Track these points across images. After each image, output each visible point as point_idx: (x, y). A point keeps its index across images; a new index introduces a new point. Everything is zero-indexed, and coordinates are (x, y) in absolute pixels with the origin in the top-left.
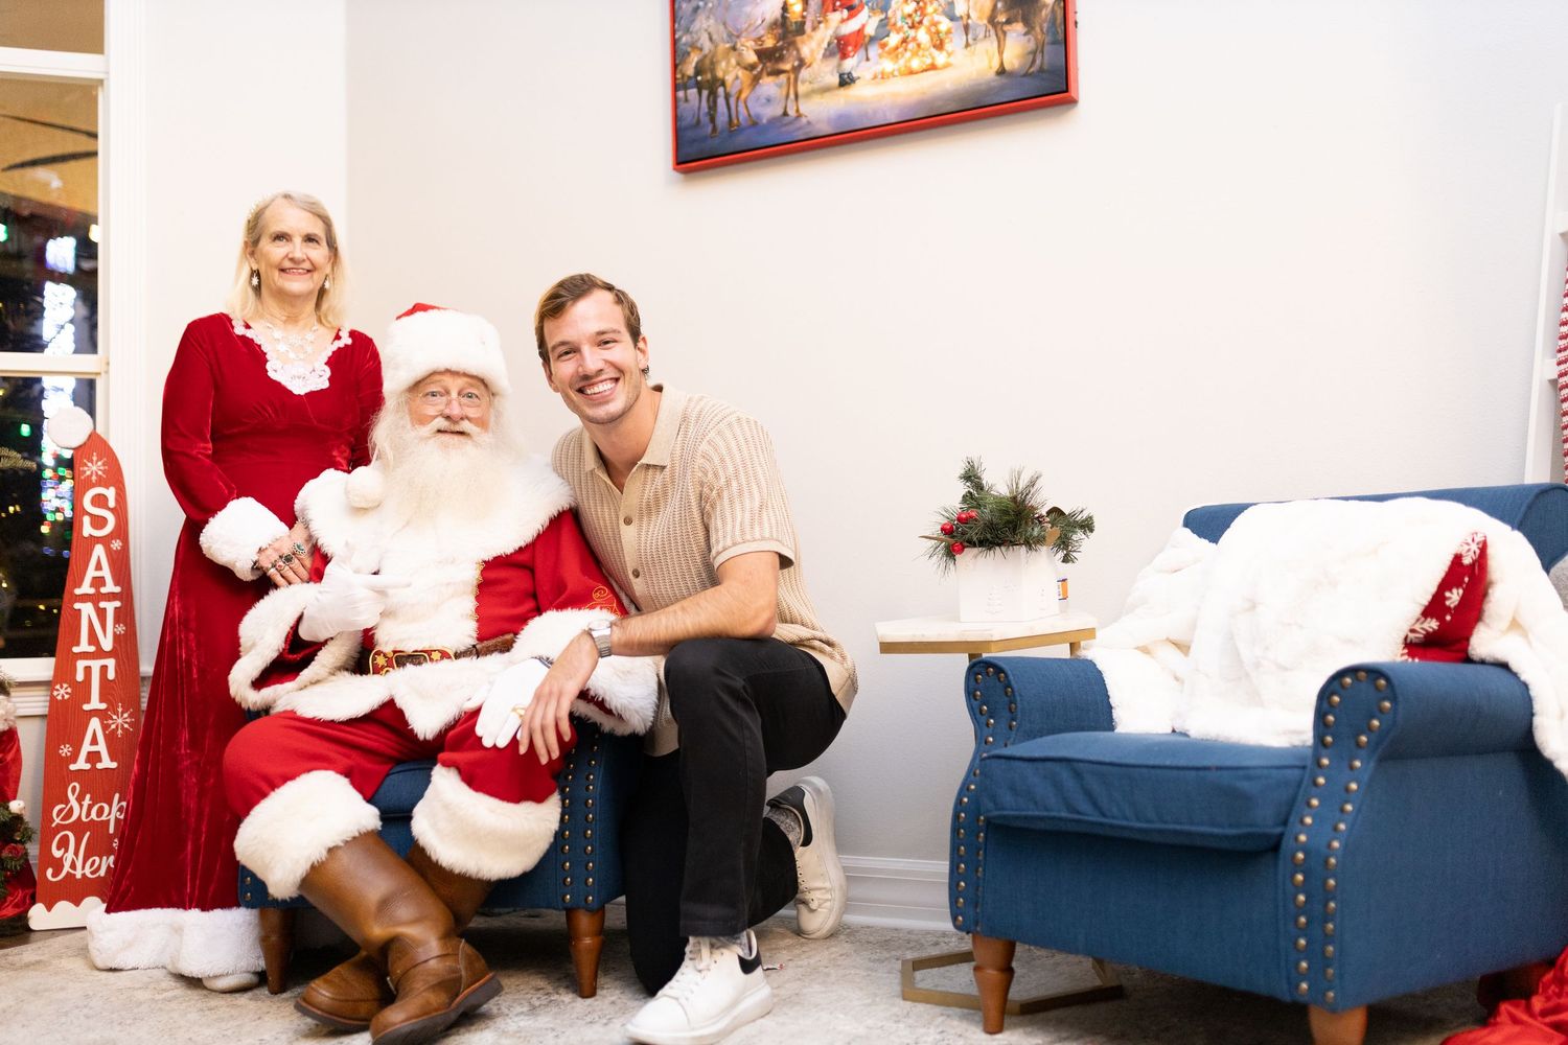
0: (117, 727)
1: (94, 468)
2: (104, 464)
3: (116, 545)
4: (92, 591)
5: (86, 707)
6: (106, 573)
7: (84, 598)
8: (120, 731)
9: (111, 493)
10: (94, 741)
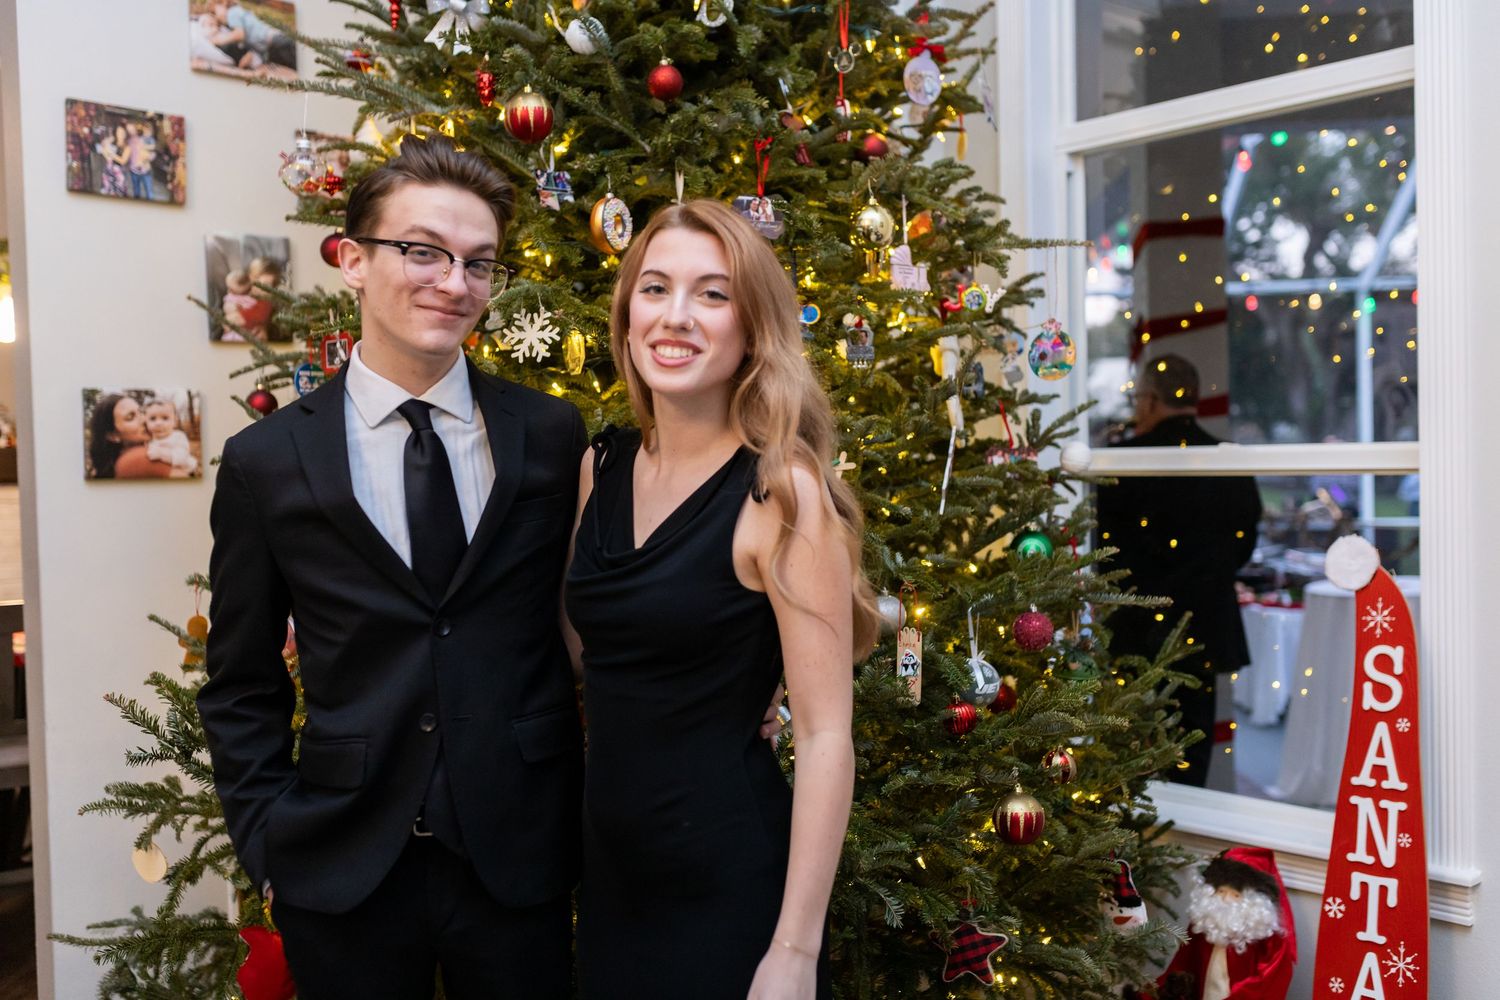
0: (1398, 970)
1: (1379, 619)
2: (1390, 614)
3: (1403, 725)
4: (1372, 783)
5: (1361, 936)
6: (1389, 761)
7: (1363, 791)
8: (1401, 980)
9: (1397, 654)
10: (1369, 985)
